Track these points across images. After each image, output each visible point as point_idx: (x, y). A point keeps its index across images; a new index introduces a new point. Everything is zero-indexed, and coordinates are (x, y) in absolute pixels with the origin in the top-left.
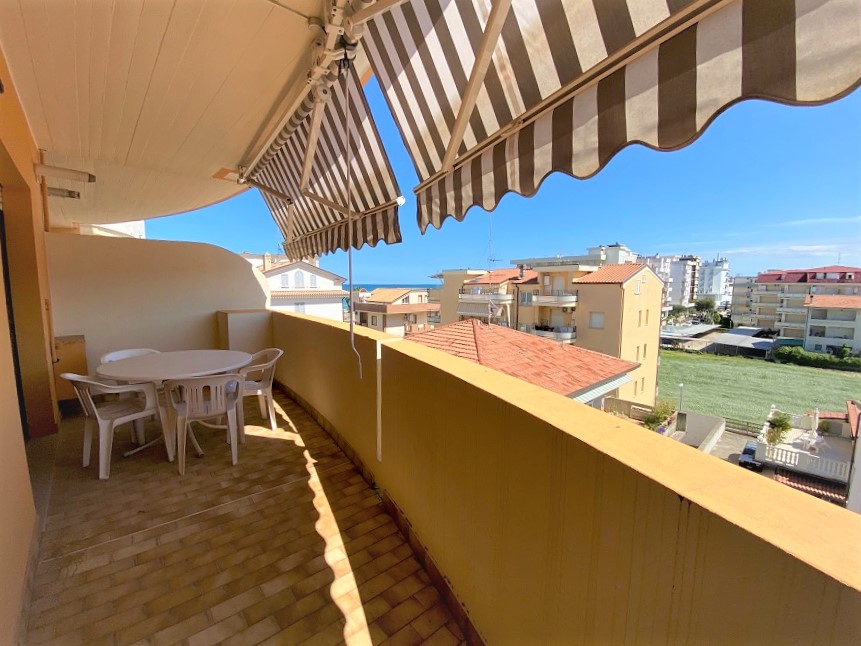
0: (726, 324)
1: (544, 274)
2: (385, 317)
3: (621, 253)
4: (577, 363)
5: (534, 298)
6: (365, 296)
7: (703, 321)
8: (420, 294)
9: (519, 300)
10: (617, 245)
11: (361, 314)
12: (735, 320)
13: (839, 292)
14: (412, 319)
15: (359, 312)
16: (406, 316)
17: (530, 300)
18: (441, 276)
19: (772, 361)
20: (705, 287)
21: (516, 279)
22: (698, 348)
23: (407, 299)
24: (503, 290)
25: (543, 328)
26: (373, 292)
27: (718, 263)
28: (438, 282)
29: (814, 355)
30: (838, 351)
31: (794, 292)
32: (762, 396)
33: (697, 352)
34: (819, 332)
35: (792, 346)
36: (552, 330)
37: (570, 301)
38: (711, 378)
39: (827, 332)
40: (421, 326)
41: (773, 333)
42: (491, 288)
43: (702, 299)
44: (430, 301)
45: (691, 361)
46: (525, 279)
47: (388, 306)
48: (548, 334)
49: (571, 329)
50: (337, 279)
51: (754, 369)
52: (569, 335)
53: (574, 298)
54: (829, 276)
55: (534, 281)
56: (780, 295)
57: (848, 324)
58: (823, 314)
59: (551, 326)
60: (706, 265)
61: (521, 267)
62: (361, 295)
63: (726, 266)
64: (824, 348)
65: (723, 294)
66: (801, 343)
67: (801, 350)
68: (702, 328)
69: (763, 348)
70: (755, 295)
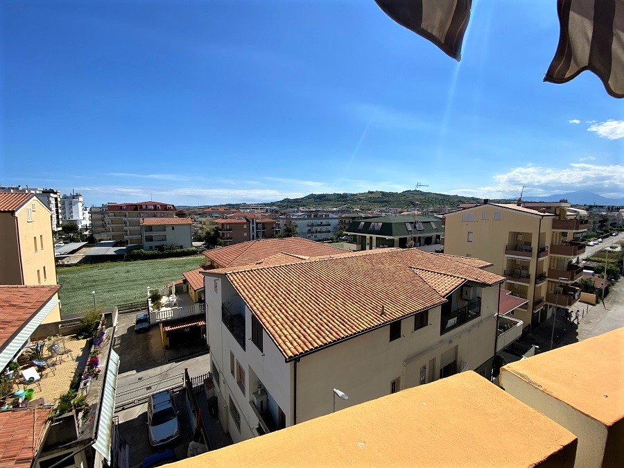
0: (91, 241)
13: (155, 216)
19: (129, 260)
20: (67, 215)
22: (75, 262)
27: (75, 196)
29: (150, 252)
30: (160, 248)
31: (130, 218)
32: (131, 283)
33: (76, 265)
34: (150, 239)
35: (138, 249)
39: (154, 238)
41: (124, 243)
43: (66, 223)
51: (120, 268)
54: (149, 207)
56: (124, 219)
57: (163, 233)
58: (150, 228)
60: (65, 197)
63: (81, 199)
64: (154, 247)
65: (83, 219)
67: (143, 251)
68: (74, 246)
69: (121, 253)
70: (107, 219)
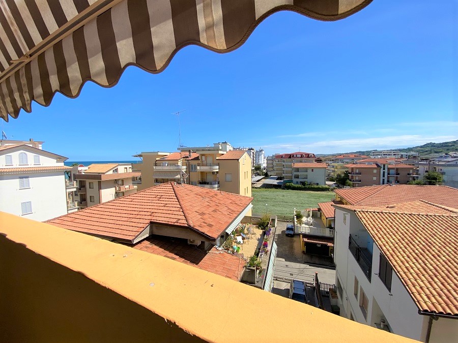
0: (266, 176)
1: (202, 155)
2: (100, 183)
3: (228, 146)
4: (230, 201)
5: (198, 168)
6: (83, 169)
7: (259, 175)
8: (126, 166)
9: (190, 168)
10: (225, 143)
11: (80, 181)
12: (269, 174)
13: (301, 162)
14: (120, 182)
15: (78, 180)
16: (116, 181)
17: (196, 168)
18: (140, 156)
19: (284, 189)
20: (257, 161)
21: (187, 157)
22: (259, 186)
23: (116, 170)
24: (180, 163)
25: (203, 183)
26: (89, 166)
27: (261, 151)
28: (138, 159)
29: (296, 186)
30: (303, 183)
31: (287, 162)
32: (285, 204)
33: (259, 188)
34: (297, 177)
35: (289, 183)
36: (208, 184)
37: (216, 169)
38: (267, 198)
39: (299, 177)
40: (127, 187)
41: (282, 178)
42: (174, 162)
43: (256, 165)
44: (133, 171)
45: (257, 192)
46: (192, 158)
47: (102, 175)
48: (206, 186)
49: (217, 183)
50: (59, 158)
51: (279, 193)
52: (216, 186)
53: (217, 167)
54: (298, 156)
55: (197, 159)
56: (283, 163)
57: (305, 173)
58: (297, 170)
59: (208, 181)
60: (257, 152)
61: (190, 151)
62: (80, 169)
63: (263, 152)
64: (299, 183)
65: (264, 164)
66: (291, 181)
67: (292, 184)
68: (259, 178)
69: (280, 184)
70: (275, 163)
